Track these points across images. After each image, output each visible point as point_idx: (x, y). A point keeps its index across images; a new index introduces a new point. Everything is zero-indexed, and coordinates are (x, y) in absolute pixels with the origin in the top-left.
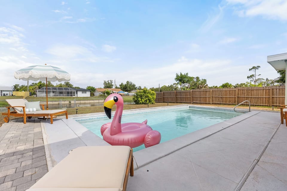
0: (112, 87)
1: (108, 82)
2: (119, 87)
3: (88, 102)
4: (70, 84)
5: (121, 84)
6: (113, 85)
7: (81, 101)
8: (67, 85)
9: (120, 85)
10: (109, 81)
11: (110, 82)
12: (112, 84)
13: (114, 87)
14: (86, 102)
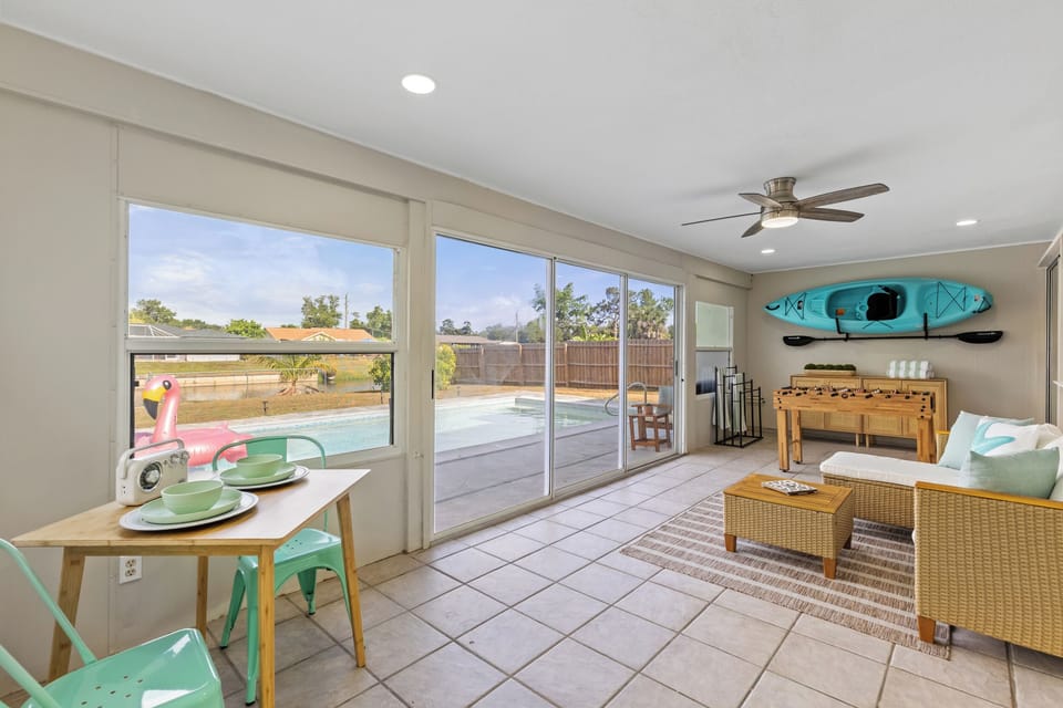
0: (338, 323)
1: (321, 302)
2: (366, 321)
3: (229, 380)
4: (163, 308)
5: (372, 310)
6: (339, 316)
7: (198, 380)
8: (148, 313)
9: (370, 316)
10: (323, 298)
11: (327, 302)
12: (338, 310)
13: (343, 324)
14: (219, 380)
